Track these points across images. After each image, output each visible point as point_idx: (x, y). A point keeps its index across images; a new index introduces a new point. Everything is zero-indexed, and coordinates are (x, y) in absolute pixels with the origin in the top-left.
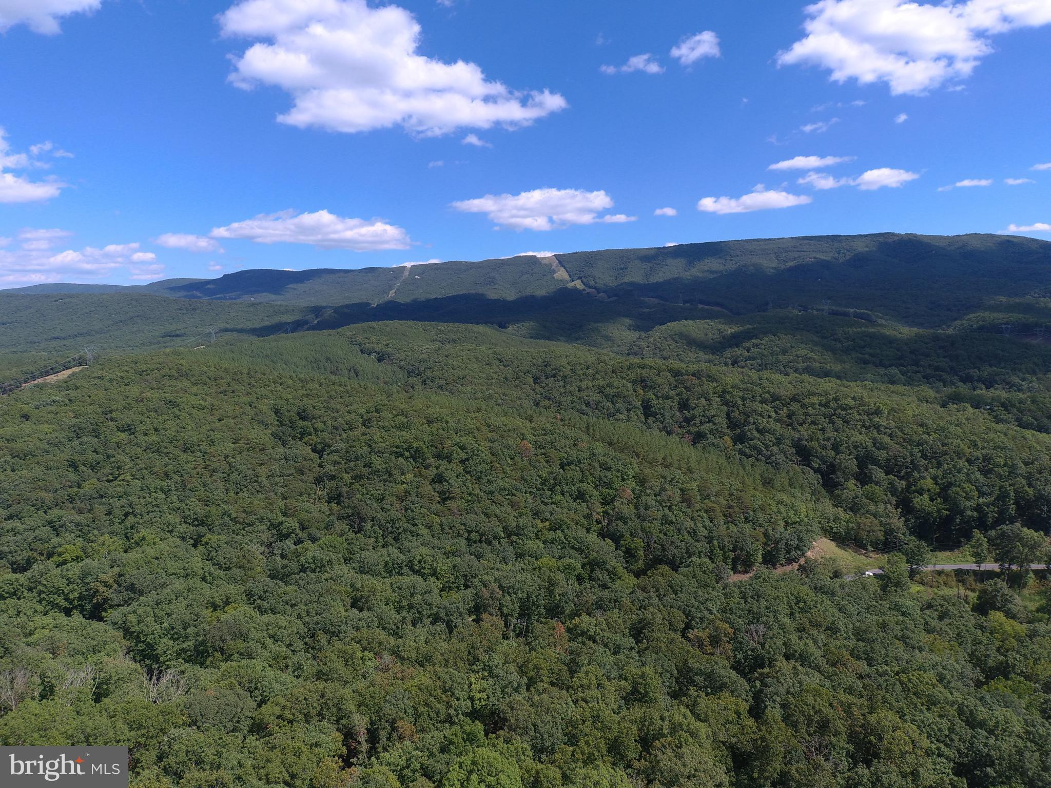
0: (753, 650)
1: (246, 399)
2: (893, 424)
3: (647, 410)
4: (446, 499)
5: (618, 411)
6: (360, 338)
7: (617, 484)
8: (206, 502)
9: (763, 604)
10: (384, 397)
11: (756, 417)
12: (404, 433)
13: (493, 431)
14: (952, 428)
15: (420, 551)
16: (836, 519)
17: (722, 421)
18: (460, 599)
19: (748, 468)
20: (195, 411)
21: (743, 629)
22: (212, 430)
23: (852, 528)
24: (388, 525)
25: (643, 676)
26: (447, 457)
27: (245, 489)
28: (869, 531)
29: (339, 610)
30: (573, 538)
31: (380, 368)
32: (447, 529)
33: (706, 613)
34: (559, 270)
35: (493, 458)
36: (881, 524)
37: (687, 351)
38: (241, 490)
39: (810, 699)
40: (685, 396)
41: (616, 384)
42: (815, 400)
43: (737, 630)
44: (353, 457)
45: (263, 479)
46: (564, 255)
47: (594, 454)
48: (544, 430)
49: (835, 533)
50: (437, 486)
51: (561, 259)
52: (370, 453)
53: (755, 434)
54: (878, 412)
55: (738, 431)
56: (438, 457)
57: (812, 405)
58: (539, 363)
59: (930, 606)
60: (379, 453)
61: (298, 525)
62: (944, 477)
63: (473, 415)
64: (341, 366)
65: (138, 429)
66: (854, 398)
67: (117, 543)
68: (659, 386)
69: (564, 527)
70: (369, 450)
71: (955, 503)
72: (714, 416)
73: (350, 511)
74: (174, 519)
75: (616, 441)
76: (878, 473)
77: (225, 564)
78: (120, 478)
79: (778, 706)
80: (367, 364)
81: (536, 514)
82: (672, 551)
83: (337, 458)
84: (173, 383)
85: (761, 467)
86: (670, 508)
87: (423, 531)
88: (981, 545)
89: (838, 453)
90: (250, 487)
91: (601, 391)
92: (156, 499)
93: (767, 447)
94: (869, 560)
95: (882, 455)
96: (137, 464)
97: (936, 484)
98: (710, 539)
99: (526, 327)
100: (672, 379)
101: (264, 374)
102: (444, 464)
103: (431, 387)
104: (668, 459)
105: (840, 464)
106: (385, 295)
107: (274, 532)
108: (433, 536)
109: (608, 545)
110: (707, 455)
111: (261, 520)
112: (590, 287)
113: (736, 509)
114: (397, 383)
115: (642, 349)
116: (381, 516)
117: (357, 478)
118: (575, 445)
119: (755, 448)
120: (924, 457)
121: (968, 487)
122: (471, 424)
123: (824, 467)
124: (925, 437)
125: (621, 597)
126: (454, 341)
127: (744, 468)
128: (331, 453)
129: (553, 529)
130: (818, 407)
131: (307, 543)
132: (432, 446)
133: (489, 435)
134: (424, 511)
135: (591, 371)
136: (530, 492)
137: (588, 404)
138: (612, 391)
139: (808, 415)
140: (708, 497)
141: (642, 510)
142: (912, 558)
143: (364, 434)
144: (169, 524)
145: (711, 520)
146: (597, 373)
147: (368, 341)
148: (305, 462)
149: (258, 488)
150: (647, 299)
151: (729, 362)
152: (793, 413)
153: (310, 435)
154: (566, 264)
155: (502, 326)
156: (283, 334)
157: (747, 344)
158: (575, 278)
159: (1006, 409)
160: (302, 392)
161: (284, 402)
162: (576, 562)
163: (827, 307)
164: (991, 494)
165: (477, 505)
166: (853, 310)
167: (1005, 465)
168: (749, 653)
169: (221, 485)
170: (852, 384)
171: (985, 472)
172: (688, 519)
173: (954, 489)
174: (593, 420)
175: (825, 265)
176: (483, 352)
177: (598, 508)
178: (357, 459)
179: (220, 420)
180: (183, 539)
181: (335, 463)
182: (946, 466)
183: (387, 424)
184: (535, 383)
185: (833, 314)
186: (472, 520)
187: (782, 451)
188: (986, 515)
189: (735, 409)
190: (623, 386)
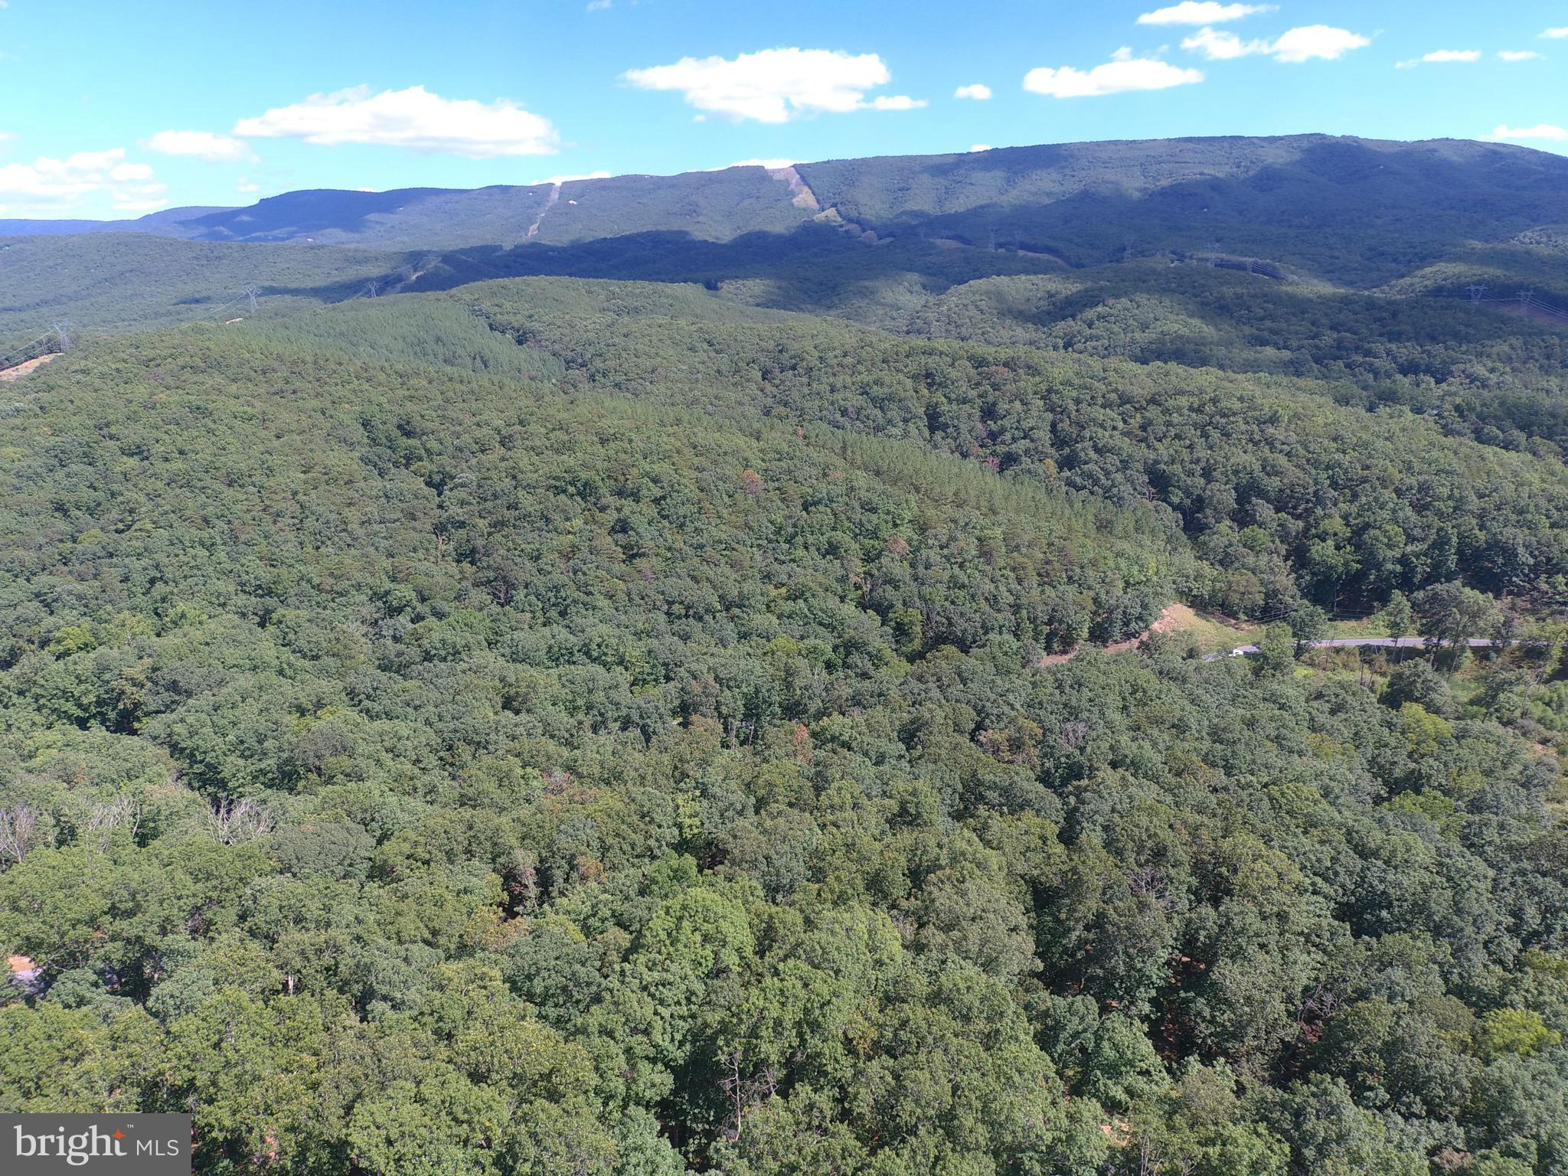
0: (1068, 757)
1: (315, 403)
2: (1293, 437)
3: (934, 420)
4: (634, 556)
5: (890, 422)
6: (486, 306)
7: (886, 532)
8: (272, 562)
9: (1086, 693)
10: (531, 402)
11: (1094, 429)
12: (565, 457)
13: (702, 455)
14: (1380, 444)
15: (598, 630)
16: (1199, 577)
17: (1044, 436)
18: (659, 696)
19: (1078, 505)
20: (237, 423)
21: (1057, 729)
22: (267, 452)
23: (1220, 590)
24: (551, 594)
25: (914, 793)
26: (632, 494)
27: (329, 543)
28: (1243, 594)
29: (485, 713)
30: (821, 610)
31: (520, 354)
32: (637, 600)
33: (1006, 709)
34: (801, 192)
35: (702, 495)
36: (1262, 582)
37: (998, 327)
38: (323, 543)
39: (1144, 821)
40: (990, 399)
41: (887, 380)
42: (1183, 402)
43: (1046, 731)
44: (489, 493)
45: (353, 526)
46: (809, 165)
47: (852, 489)
48: (779, 453)
49: (1194, 596)
50: (619, 536)
51: (804, 173)
52: (515, 488)
53: (1092, 454)
54: (1273, 420)
55: (1067, 451)
56: (620, 493)
57: (1179, 410)
58: (771, 348)
59: (1319, 696)
60: (530, 488)
61: (414, 594)
62: (1359, 516)
63: (670, 430)
64: (460, 351)
65: (153, 451)
66: (1241, 399)
67: (142, 624)
68: (953, 383)
69: (808, 594)
70: (514, 483)
71: (1371, 553)
72: (1032, 429)
73: (491, 575)
74: (227, 586)
75: (885, 468)
76: (1264, 510)
77: (311, 651)
78: (136, 526)
79: (1099, 828)
80: (502, 347)
81: (767, 577)
82: (960, 625)
83: (464, 495)
84: (200, 378)
85: (1096, 504)
86: (961, 566)
87: (602, 602)
88: (1401, 611)
89: (1209, 482)
90: (336, 539)
91: (864, 391)
92: (194, 557)
93: (1107, 474)
94: (1240, 634)
95: (1273, 484)
96: (158, 506)
97: (1347, 525)
98: (1016, 608)
99: (757, 286)
100: (973, 372)
101: (340, 364)
102: (628, 504)
103: (604, 386)
104: (963, 495)
105: (1211, 497)
106: (523, 233)
107: (380, 604)
108: (617, 609)
109: (872, 618)
110: (1018, 487)
111: (358, 587)
112: (850, 221)
113: (1057, 565)
114: (549, 379)
115: (929, 324)
116: (539, 581)
117: (498, 525)
118: (825, 475)
119: (1090, 476)
120: (1334, 485)
121: (1392, 529)
122: (668, 443)
123: (1187, 502)
124: (1338, 456)
125: (888, 689)
126: (637, 310)
127: (1071, 506)
128: (456, 487)
129: (793, 597)
130: (1186, 412)
131: (431, 621)
132: (609, 477)
133: (696, 461)
134: (602, 573)
135: (850, 360)
136: (759, 545)
137: (844, 413)
138: (881, 391)
139: (1172, 425)
140: (1017, 548)
141: (921, 570)
142: (1301, 629)
143: (503, 459)
144: (219, 595)
145: (1020, 581)
146: (859, 362)
147: (496, 309)
148: (416, 502)
149: (349, 541)
150: (939, 242)
151: (1061, 343)
152: (1150, 423)
153: (420, 459)
154: (811, 181)
155: (711, 286)
156: (365, 300)
157: (1090, 314)
158: (827, 205)
159: (1461, 415)
160: (402, 393)
161: (375, 408)
162: (825, 644)
163: (1213, 256)
164: (1423, 540)
165: (679, 565)
166: (1252, 260)
167: (1450, 497)
168: (1063, 760)
169: (291, 536)
170: (1240, 377)
171: (1420, 508)
172: (987, 580)
173: (1372, 532)
174: (852, 437)
175: (1216, 186)
176: (683, 329)
177: (858, 567)
178: (495, 496)
179: (278, 437)
180: (243, 615)
181: (463, 503)
182: (1364, 500)
183: (538, 443)
184: (764, 379)
185: (1221, 266)
186: (674, 586)
187: (1129, 480)
188: (1413, 570)
189: (1065, 417)
190: (898, 383)
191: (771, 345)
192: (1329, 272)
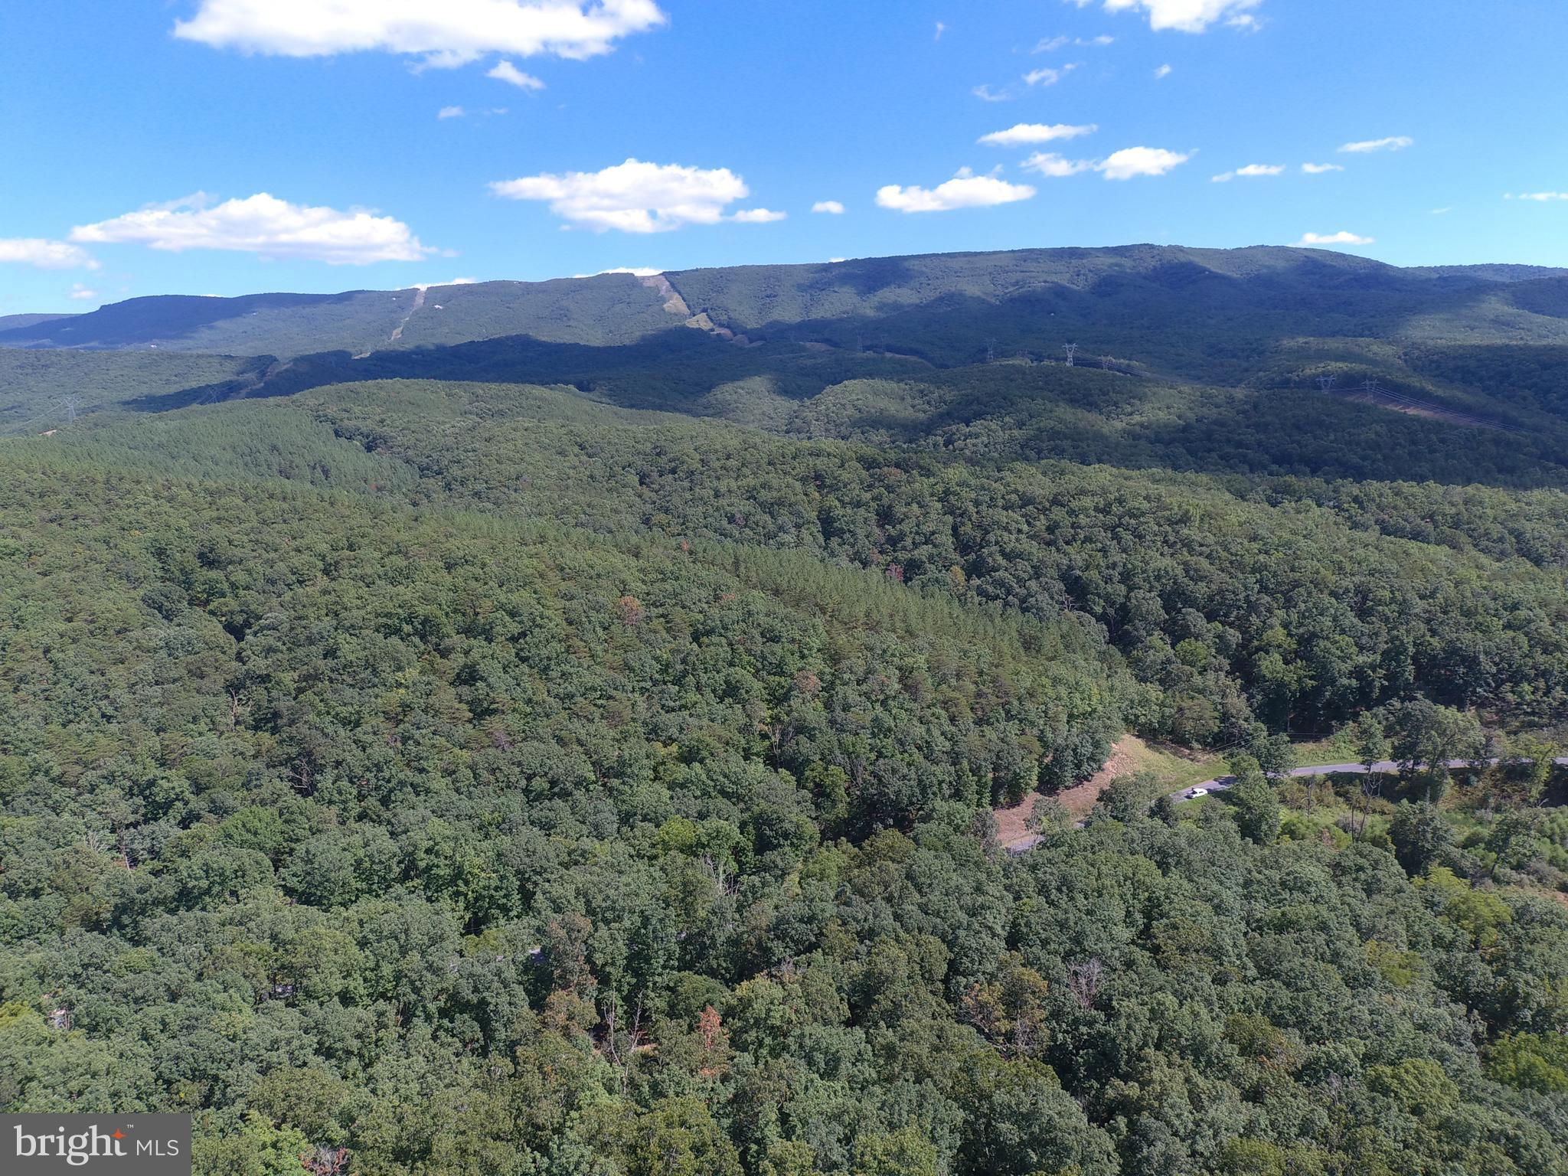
2: (1211, 538)
3: (828, 525)
4: (483, 714)
5: (781, 528)
6: (332, 411)
7: (793, 664)
11: (999, 533)
12: (401, 588)
13: (570, 579)
14: (1301, 542)
15: (428, 828)
16: (1144, 702)
17: (946, 540)
23: (1170, 717)
24: (368, 775)
26: (483, 632)
28: (1196, 720)
30: (722, 773)
32: (485, 775)
34: (671, 298)
35: (571, 630)
36: (1214, 706)
40: (886, 501)
41: (775, 483)
42: (1087, 502)
44: (302, 638)
46: (678, 273)
47: (749, 613)
48: (662, 573)
49: (1142, 724)
50: (465, 690)
51: (674, 280)
52: (336, 629)
53: (1001, 560)
54: (1185, 519)
55: (972, 556)
56: (468, 631)
57: (1084, 510)
58: (648, 450)
60: (352, 630)
63: (532, 549)
66: (1147, 498)
68: (845, 486)
69: (704, 753)
70: (335, 622)
71: (1324, 667)
72: (933, 533)
73: (294, 751)
75: (784, 586)
76: (1195, 618)
81: (653, 732)
82: (893, 785)
83: (271, 641)
85: (1016, 617)
86: (884, 703)
87: (439, 783)
88: (1372, 735)
89: (1130, 589)
91: (751, 495)
93: (1020, 582)
94: (1196, 766)
95: (1201, 590)
97: (1289, 635)
98: (954, 756)
100: (864, 474)
102: (478, 644)
103: (461, 496)
104: (875, 616)
105: (1138, 607)
106: (385, 337)
107: (140, 800)
108: (457, 790)
109: (783, 782)
110: (930, 601)
112: (721, 325)
113: (991, 698)
114: (396, 490)
115: (809, 424)
116: (354, 758)
117: (311, 679)
118: (717, 598)
119: (1001, 584)
120: (1264, 589)
121: (1341, 639)
122: (529, 566)
123: (1111, 611)
124: (1262, 558)
126: (501, 413)
128: (262, 629)
129: (689, 757)
130: (1093, 513)
132: (455, 611)
133: (563, 586)
134: (439, 740)
135: (734, 463)
136: (641, 690)
137: (731, 519)
138: (769, 495)
139: (1079, 527)
140: (945, 679)
141: (838, 713)
142: (1269, 761)
143: (325, 592)
145: (954, 722)
146: (743, 465)
147: (346, 415)
148: (208, 654)
149: (110, 711)
150: (808, 344)
152: (1056, 525)
153: (223, 595)
154: (680, 287)
155: (583, 387)
158: (698, 310)
159: (1361, 507)
160: (208, 514)
161: (171, 535)
164: (1374, 649)
165: (542, 723)
166: (1108, 359)
167: (1393, 600)
171: (1363, 613)
172: (915, 722)
173: (1320, 643)
174: (743, 548)
175: (1060, 293)
176: (551, 432)
177: (762, 711)
178: (311, 641)
179: (43, 576)
181: (268, 652)
182: (1301, 606)
183: (369, 571)
184: (641, 484)
185: (1080, 364)
186: (535, 753)
187: (1046, 589)
188: (1370, 684)
189: (966, 520)
190: (786, 485)
191: (648, 447)
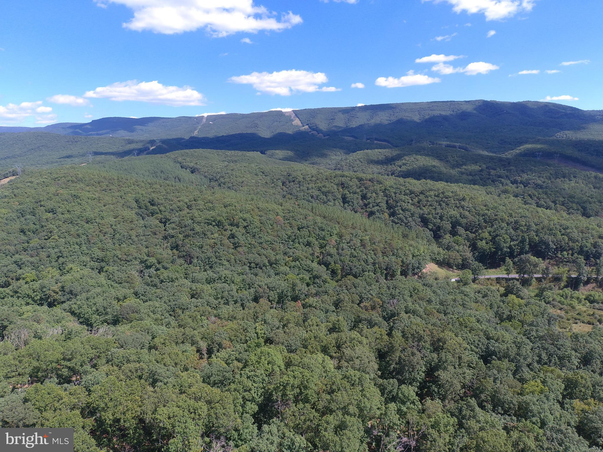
0: (391, 311)
1: (118, 194)
2: (471, 205)
3: (344, 200)
4: (237, 247)
5: (329, 200)
6: (180, 159)
7: (328, 238)
8: (103, 250)
9: (397, 291)
10: (198, 193)
11: (401, 203)
12: (211, 212)
13: (261, 211)
14: (501, 207)
15: (224, 272)
16: (439, 254)
17: (384, 205)
18: (247, 294)
19: (396, 229)
20: (90, 200)
21: (387, 302)
22: (101, 211)
23: (446, 258)
24: (206, 260)
25: (338, 321)
26: (236, 225)
27: (124, 243)
28: (455, 259)
29: (185, 299)
30: (305, 265)
31: (193, 177)
32: (238, 262)
33: (370, 296)
34: (295, 120)
35: (261, 225)
36: (461, 255)
37: (367, 168)
38: (122, 243)
39: (414, 328)
40: (364, 192)
41: (327, 185)
42: (432, 193)
43: (384, 302)
45: (133, 237)
46: (298, 111)
47: (316, 223)
48: (289, 210)
49: (437, 261)
50: (231, 240)
51: (297, 113)
52: (193, 223)
53: (401, 211)
54: (464, 199)
55: (392, 210)
56: (231, 225)
57: (431, 196)
59: (479, 292)
60: (198, 223)
61: (156, 261)
62: (494, 232)
63: (250, 202)
64: (170, 175)
65: (58, 211)
66: (452, 192)
67: (56, 273)
68: (351, 187)
69: (300, 260)
70: (192, 221)
71: (499, 245)
72: (380, 202)
73: (185, 254)
74: (87, 259)
75: (327, 216)
76: (461, 230)
77: (119, 281)
78: (52, 238)
79: (400, 331)
80: (186, 174)
81: (285, 254)
82: (355, 270)
83: (174, 226)
84: (75, 185)
85: (402, 229)
86: (355, 250)
87: (226, 263)
88: (509, 265)
89: (442, 221)
90: (127, 242)
91: (319, 189)
92: (74, 248)
93: (406, 218)
94: (454, 274)
95: (464, 221)
96: (60, 230)
97: (490, 235)
98: (374, 264)
99: (280, 153)
100: (358, 183)
101: (127, 180)
102: (235, 229)
103: (224, 188)
104: (355, 225)
105: (443, 226)
106: (192, 134)
107: (143, 265)
108: (231, 265)
109: (323, 268)
110: (375, 223)
111: (136, 258)
112: (314, 130)
113: (388, 249)
114: (203, 185)
115: (343, 166)
116: (202, 256)
117: (187, 236)
118: (306, 218)
119: (400, 219)
120: (485, 222)
121: (506, 236)
122: (249, 207)
123: (434, 228)
124: (486, 212)
125: (329, 290)
126: (236, 161)
127: (393, 229)
129: (296, 259)
130: (433, 197)
131: (162, 270)
132: (227, 219)
133: (259, 213)
134: (225, 252)
135: (314, 179)
136: (282, 243)
137: (312, 197)
138: (325, 189)
139: (428, 201)
140: (374, 243)
141: (340, 251)
142: (475, 272)
143: (188, 213)
144: (84, 262)
145: (375, 254)
146: (317, 179)
147: (184, 161)
148: (156, 228)
150: (346, 138)
151: (390, 173)
152: (421, 200)
154: (299, 116)
155: (263, 153)
156: (133, 157)
157: (399, 163)
158: (305, 125)
159: (531, 198)
161: (140, 196)
162: (307, 276)
163: (444, 143)
164: (517, 240)
165: (253, 250)
166: (459, 144)
167: (526, 225)
168: (389, 312)
169: (110, 241)
170: (453, 185)
171: (515, 229)
172: (364, 254)
173: (498, 237)
174: (315, 205)
175: (445, 118)
176: (253, 168)
177: (318, 250)
178: (185, 226)
179: (104, 206)
180: (93, 269)
181: (173, 229)
182: (495, 226)
183: (201, 207)
184: (283, 185)
185: (447, 146)
186: (251, 257)
187: (414, 220)
188: (513, 251)
189: (391, 199)
190: (331, 186)
191: (285, 173)
192: (487, 149)
